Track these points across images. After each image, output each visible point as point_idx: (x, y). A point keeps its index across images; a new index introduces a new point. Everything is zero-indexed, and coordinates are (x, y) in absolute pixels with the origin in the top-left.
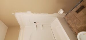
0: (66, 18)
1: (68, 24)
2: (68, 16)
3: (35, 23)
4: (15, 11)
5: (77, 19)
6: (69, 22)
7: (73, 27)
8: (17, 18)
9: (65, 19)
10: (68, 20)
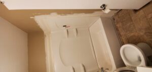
0: (116, 18)
1: (117, 29)
2: (120, 16)
3: (65, 27)
4: (33, 14)
5: (132, 23)
6: (118, 25)
7: (122, 33)
8: (37, 22)
9: (114, 19)
10: (118, 22)
